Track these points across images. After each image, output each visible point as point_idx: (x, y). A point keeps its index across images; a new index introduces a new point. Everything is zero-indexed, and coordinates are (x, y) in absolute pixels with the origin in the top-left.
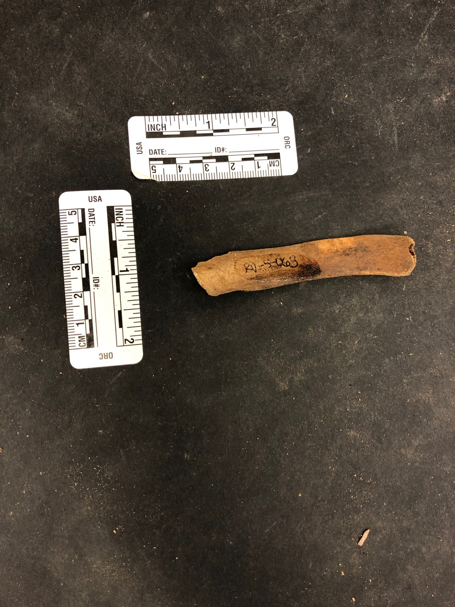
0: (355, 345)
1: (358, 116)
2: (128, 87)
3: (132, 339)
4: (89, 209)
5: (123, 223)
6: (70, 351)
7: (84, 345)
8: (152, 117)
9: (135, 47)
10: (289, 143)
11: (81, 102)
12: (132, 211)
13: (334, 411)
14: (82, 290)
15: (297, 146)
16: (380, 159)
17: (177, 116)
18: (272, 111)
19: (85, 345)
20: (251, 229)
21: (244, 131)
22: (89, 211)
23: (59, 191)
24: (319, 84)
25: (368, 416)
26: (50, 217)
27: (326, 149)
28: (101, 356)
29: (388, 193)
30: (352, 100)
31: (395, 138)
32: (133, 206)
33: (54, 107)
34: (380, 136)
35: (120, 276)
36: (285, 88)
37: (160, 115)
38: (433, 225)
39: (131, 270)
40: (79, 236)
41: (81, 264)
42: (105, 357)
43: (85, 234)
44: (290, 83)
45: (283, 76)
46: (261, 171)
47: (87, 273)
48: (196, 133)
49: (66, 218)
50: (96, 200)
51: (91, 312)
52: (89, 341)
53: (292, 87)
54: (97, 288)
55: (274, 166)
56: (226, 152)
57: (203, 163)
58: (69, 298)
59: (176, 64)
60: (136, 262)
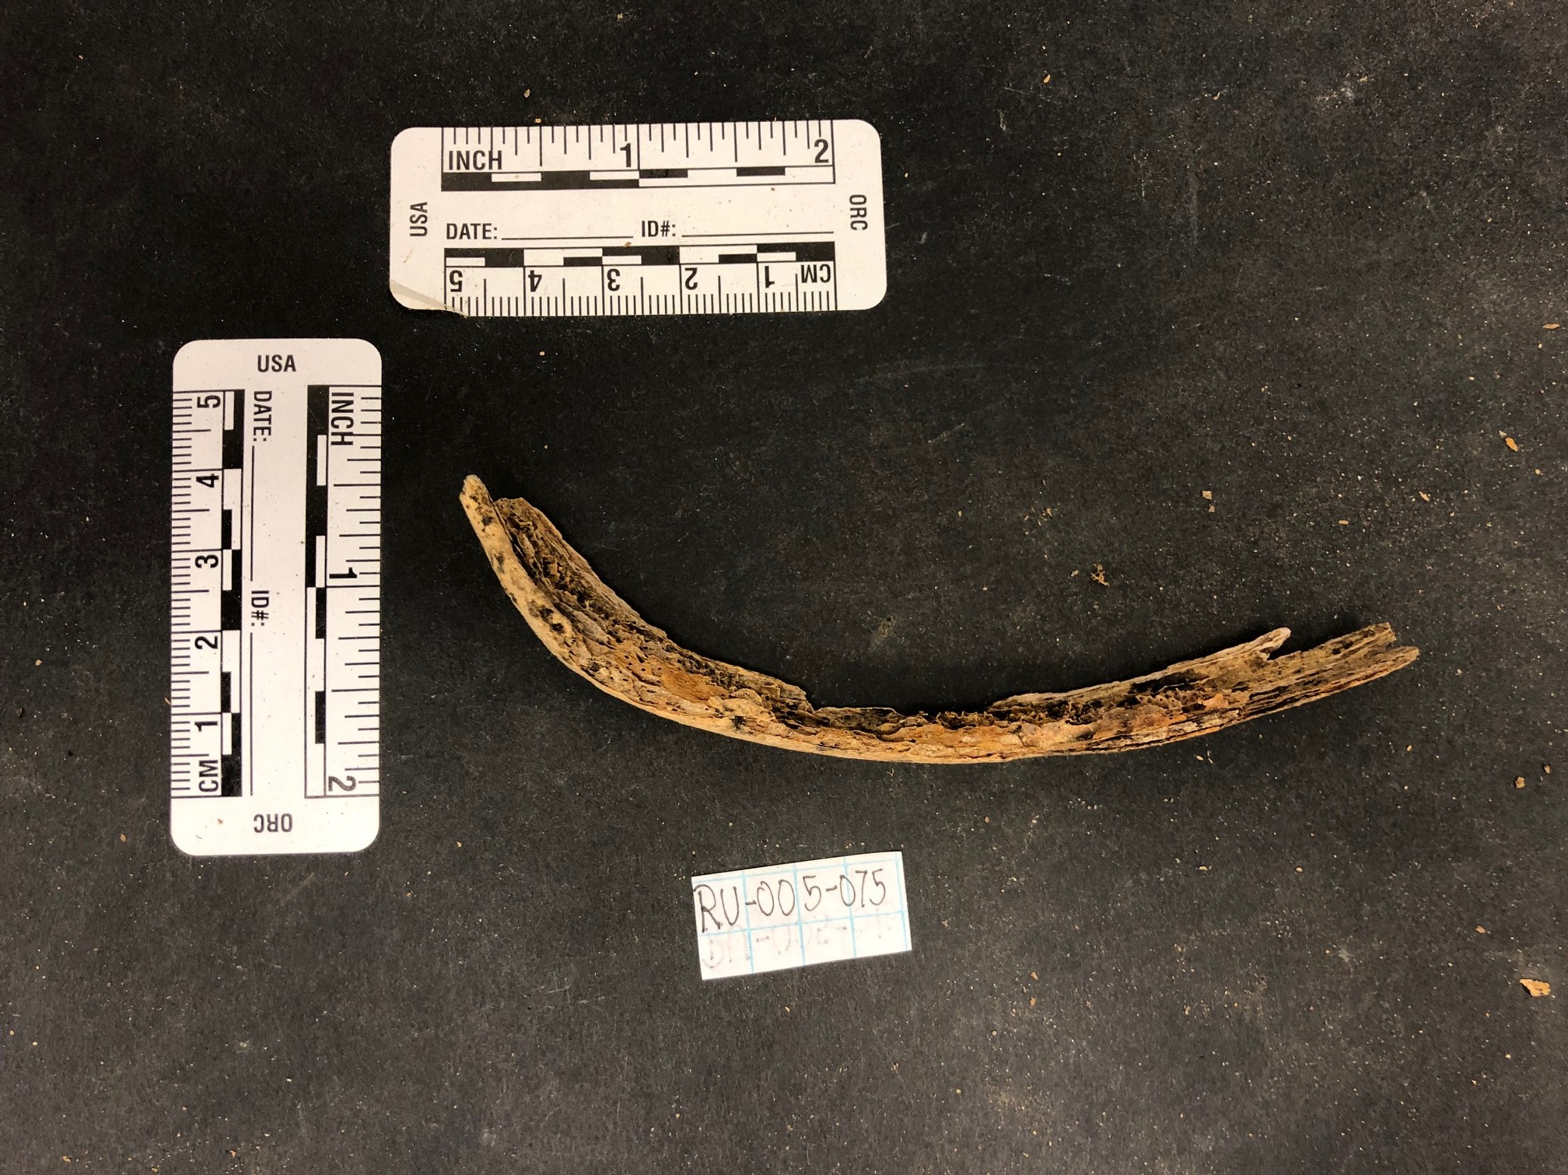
0: (1030, 829)
1: (1079, 139)
3: (350, 778)
4: (256, 393)
5: (351, 434)
6: (173, 802)
7: (214, 786)
8: (464, 129)
10: (864, 216)
12: (380, 401)
13: (953, 1028)
14: (219, 628)
15: (887, 223)
16: (1142, 267)
17: (538, 128)
18: (819, 117)
19: (215, 789)
20: (735, 466)
21: (732, 176)
22: (256, 399)
23: (175, 337)
24: (964, 40)
25: (1060, 1049)
26: (146, 411)
27: (976, 235)
28: (258, 824)
29: (1159, 373)
30: (1064, 91)
31: (1191, 206)
32: (385, 386)
33: (181, 97)
34: (1144, 200)
35: (328, 590)
37: (486, 126)
38: (1298, 474)
39: (362, 573)
40: (222, 470)
41: (221, 550)
42: (269, 826)
43: (239, 465)
44: (878, 36)
45: (859, 17)
46: (774, 294)
47: (237, 576)
48: (589, 177)
49: (190, 415)
50: (280, 365)
51: (241, 691)
52: (227, 777)
53: (882, 50)
54: (260, 621)
55: (815, 280)
56: (674, 235)
57: (603, 266)
58: (180, 649)
60: (379, 550)
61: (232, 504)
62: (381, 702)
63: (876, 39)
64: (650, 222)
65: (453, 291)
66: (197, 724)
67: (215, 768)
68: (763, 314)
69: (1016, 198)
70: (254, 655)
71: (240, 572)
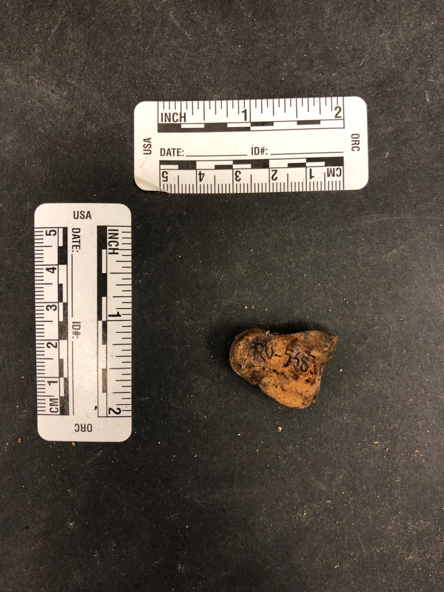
2: (137, 60)
3: (118, 409)
4: (73, 229)
5: (117, 249)
6: (38, 416)
7: (56, 410)
8: (168, 102)
9: (151, 3)
10: (358, 144)
11: (73, 80)
12: (131, 233)
14: (57, 338)
15: (369, 148)
17: (203, 102)
18: (337, 95)
21: (295, 125)
22: (73, 232)
23: (35, 201)
28: (77, 428)
35: (108, 322)
36: (359, 62)
37: (178, 100)
39: (123, 314)
40: (58, 265)
41: (58, 302)
42: (82, 429)
43: (66, 263)
44: (367, 54)
45: (358, 44)
46: (314, 182)
47: (65, 315)
48: (227, 125)
49: (43, 239)
50: (84, 216)
51: (68, 368)
52: (62, 406)
53: (369, 61)
54: (76, 336)
55: (333, 175)
56: (267, 154)
57: (233, 169)
58: (40, 347)
59: (206, 27)
60: (131, 304)
61: (63, 281)
62: (132, 374)
63: (366, 55)
64: (255, 148)
65: (163, 181)
66: (48, 382)
67: (57, 402)
68: (308, 192)
69: (432, 135)
70: (74, 351)
71: (67, 313)
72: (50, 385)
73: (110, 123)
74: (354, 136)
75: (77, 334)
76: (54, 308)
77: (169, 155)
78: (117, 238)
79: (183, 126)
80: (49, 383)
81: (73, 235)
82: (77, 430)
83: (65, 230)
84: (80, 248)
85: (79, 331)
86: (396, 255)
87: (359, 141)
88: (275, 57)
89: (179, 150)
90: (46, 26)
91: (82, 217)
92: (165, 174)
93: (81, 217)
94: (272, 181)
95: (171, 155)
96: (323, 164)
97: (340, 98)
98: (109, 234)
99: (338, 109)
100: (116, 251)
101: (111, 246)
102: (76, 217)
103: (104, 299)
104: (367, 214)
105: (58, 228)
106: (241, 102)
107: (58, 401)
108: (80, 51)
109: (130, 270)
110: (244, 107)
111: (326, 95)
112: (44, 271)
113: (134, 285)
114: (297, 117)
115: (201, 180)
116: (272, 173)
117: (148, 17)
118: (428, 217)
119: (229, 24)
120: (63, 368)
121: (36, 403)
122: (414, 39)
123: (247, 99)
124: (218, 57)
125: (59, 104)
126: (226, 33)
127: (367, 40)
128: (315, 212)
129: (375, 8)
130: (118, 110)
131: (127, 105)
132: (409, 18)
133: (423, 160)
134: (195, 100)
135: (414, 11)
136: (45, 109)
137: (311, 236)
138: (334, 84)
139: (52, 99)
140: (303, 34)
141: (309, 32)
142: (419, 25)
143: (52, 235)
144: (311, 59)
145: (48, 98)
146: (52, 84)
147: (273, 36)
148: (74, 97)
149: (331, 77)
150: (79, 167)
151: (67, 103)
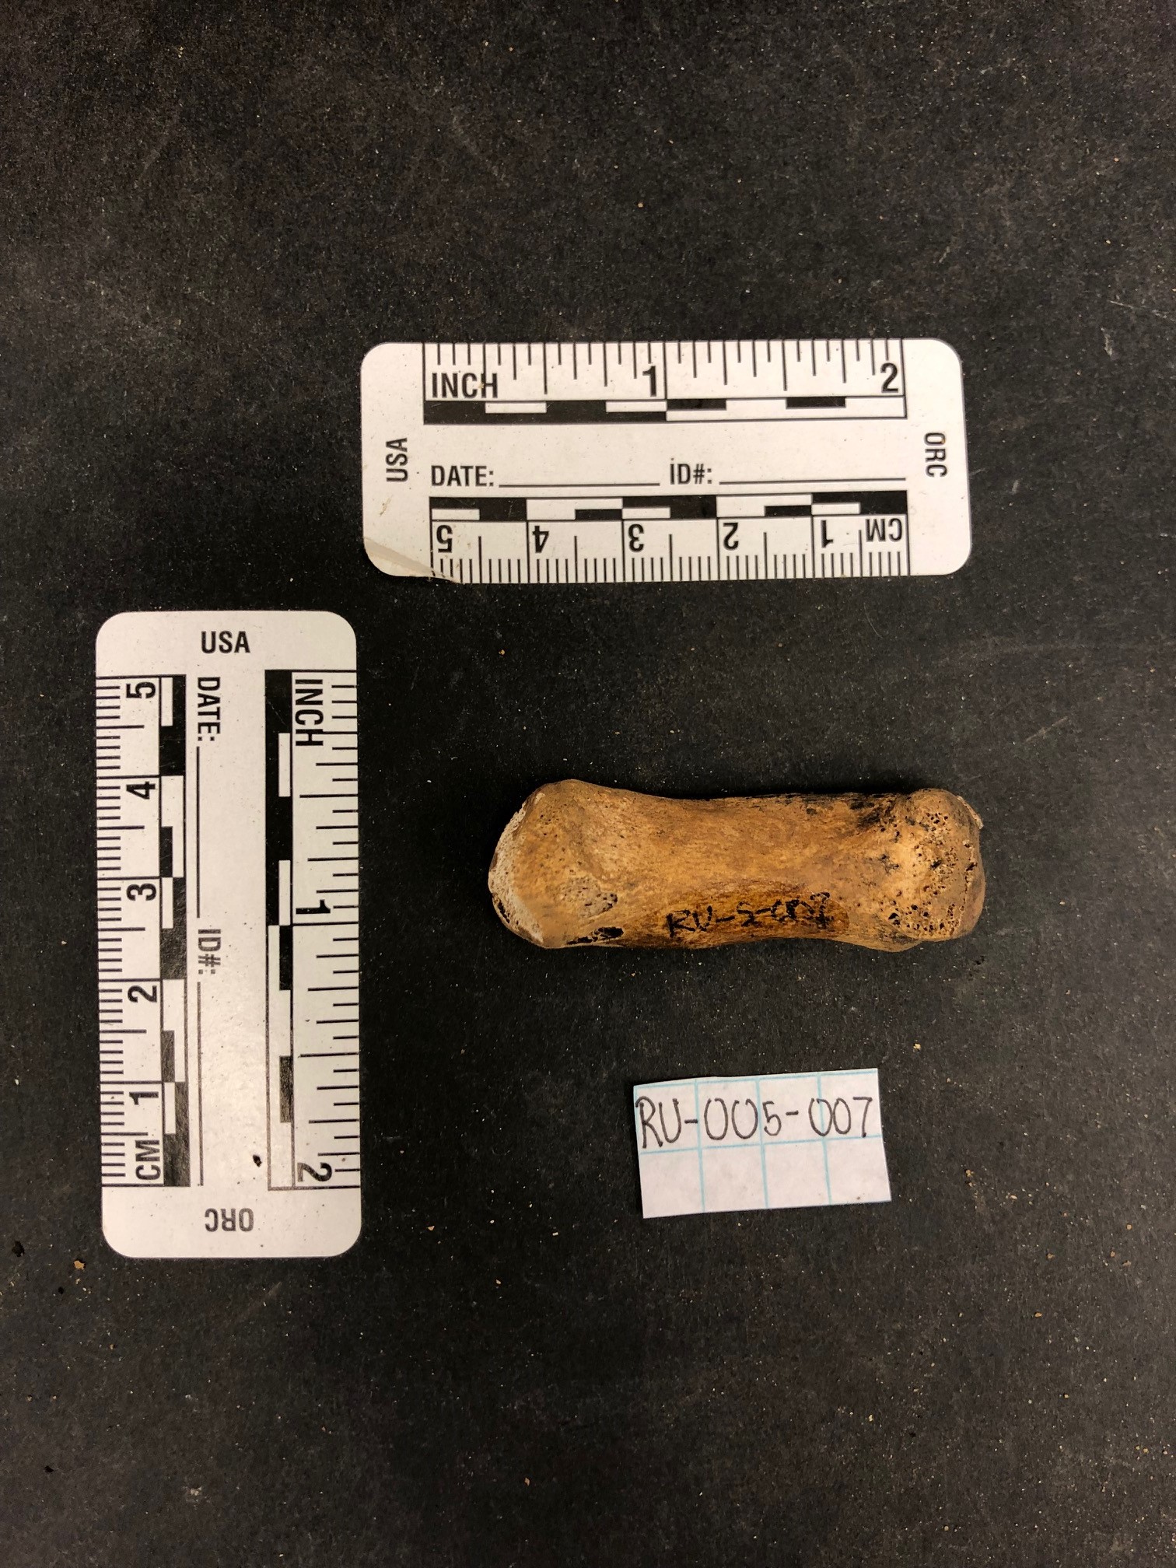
2: (368, 237)
3: (325, 1166)
4: (200, 680)
5: (320, 732)
7: (154, 1172)
8: (450, 346)
9: (403, 93)
10: (943, 458)
11: (199, 289)
12: (355, 690)
14: (157, 975)
17: (541, 345)
18: (886, 336)
19: (157, 1177)
21: (780, 408)
22: (200, 687)
28: (211, 1221)
33: (102, 306)
35: (295, 929)
36: (937, 253)
37: (477, 342)
39: (335, 907)
40: (159, 776)
41: (160, 878)
42: (224, 1223)
43: (180, 770)
44: (955, 235)
45: (932, 211)
46: (832, 555)
47: (180, 911)
48: (605, 408)
49: (118, 707)
50: (230, 645)
51: (186, 1055)
52: (171, 1163)
53: (961, 253)
54: (209, 968)
55: (883, 538)
56: (710, 482)
57: (623, 520)
58: (110, 1001)
59: (547, 156)
60: (357, 878)
61: (172, 820)
62: (361, 1070)
63: (953, 238)
64: (680, 466)
65: (441, 550)
66: (132, 1095)
67: (155, 1151)
68: (819, 580)
69: (1125, 439)
70: (202, 1010)
71: (184, 905)
72: (136, 1103)
73: (299, 399)
74: (931, 439)
75: (211, 961)
76: (149, 892)
77: (454, 483)
78: (320, 703)
79: (490, 409)
80: (135, 1097)
81: (200, 695)
82: (212, 1226)
83: (179, 682)
84: (218, 731)
85: (216, 954)
86: (1047, 742)
87: (944, 450)
88: (726, 235)
89: (482, 471)
90: (128, 149)
91: (226, 647)
92: (444, 531)
93: (221, 648)
94: (724, 552)
95: (459, 483)
96: (855, 507)
97: (894, 343)
98: (298, 691)
99: (889, 370)
100: (315, 737)
101: (303, 723)
102: (209, 647)
103: (284, 865)
104: (970, 637)
105: (160, 677)
106: (642, 346)
107: (160, 1147)
108: (219, 215)
109: (353, 787)
110: (650, 361)
111: (859, 335)
112: (123, 792)
113: (363, 826)
114: (785, 388)
115: (539, 548)
116: (725, 531)
117: (394, 128)
118: (1122, 646)
119: (607, 151)
120: (173, 1056)
121: (100, 1154)
122: (1072, 201)
123: (656, 339)
124: (579, 231)
125: (162, 350)
126: (597, 174)
127: (955, 200)
128: (839, 630)
129: (972, 123)
130: (319, 364)
131: (343, 353)
132: (1056, 148)
133: (1106, 502)
134: (522, 340)
135: (1069, 129)
136: (125, 362)
137: (828, 693)
138: (878, 306)
139: (145, 337)
140: (796, 182)
141: (811, 177)
142: (1084, 165)
143: (144, 696)
144: (818, 245)
145: (134, 336)
146: (145, 300)
147: (721, 182)
148: (201, 333)
149: (869, 290)
150: (216, 514)
151: (183, 347)
